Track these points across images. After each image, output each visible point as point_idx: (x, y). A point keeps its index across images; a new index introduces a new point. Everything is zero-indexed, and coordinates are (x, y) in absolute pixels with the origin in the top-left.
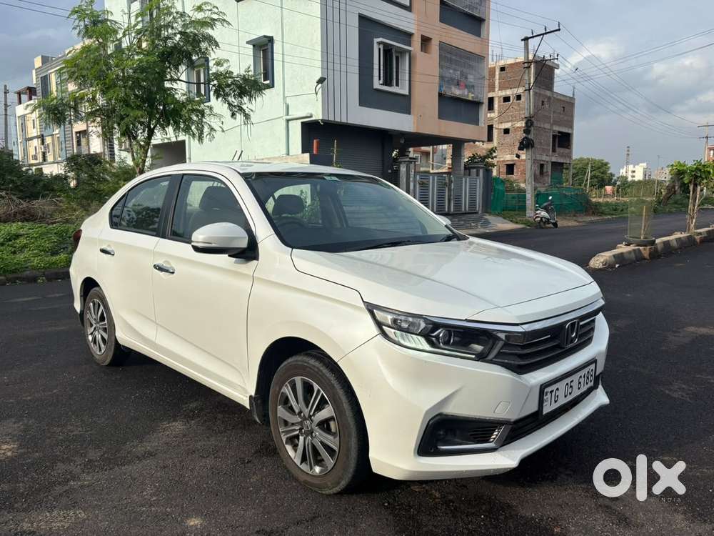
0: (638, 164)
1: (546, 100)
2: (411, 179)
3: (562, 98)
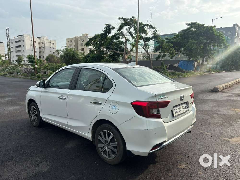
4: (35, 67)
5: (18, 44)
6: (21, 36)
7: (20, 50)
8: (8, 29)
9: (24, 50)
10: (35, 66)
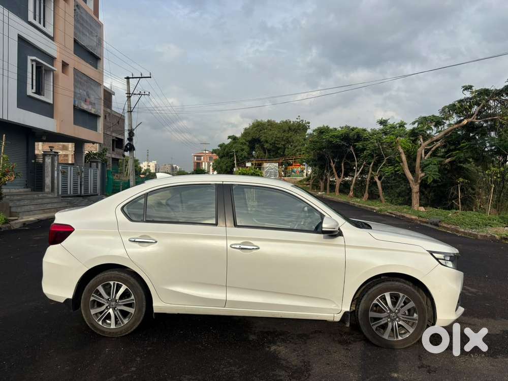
0: (151, 162)
1: (107, 115)
2: (56, 169)
3: (117, 115)
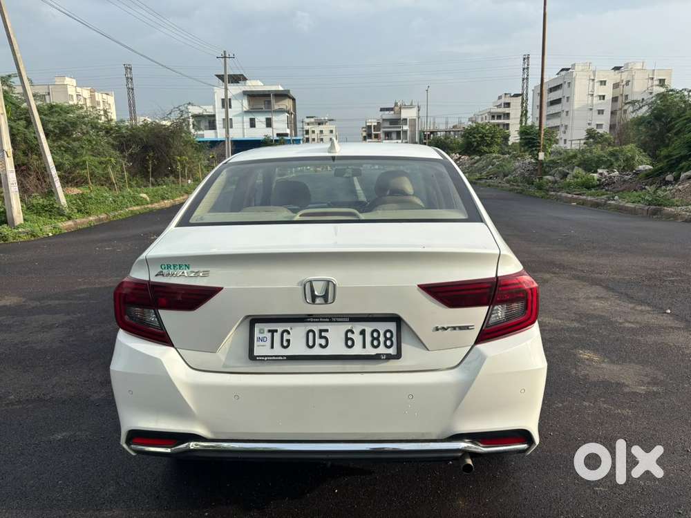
4: (537, 159)
5: (555, 95)
6: (568, 69)
7: (558, 113)
8: (528, 58)
9: (567, 112)
10: (538, 155)
